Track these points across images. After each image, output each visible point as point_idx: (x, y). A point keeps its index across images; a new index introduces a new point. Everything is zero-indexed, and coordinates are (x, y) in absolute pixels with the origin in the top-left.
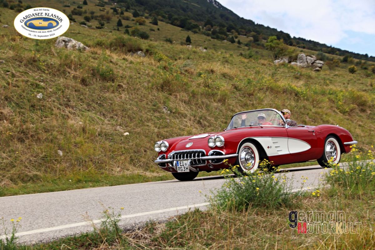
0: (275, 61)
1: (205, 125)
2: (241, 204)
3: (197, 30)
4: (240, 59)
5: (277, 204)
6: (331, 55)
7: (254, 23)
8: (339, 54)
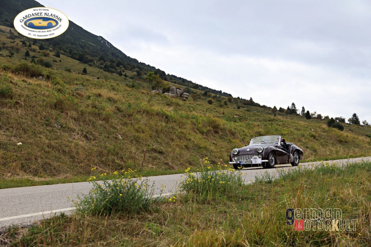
0: (152, 91)
1: (91, 139)
2: (105, 209)
3: (92, 64)
4: (124, 88)
5: (138, 209)
6: (195, 89)
7: (138, 61)
8: (201, 89)
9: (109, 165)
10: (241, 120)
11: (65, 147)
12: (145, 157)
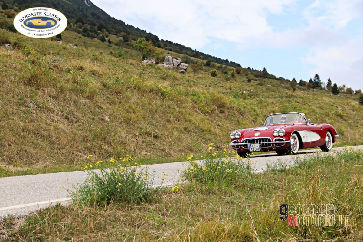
0: (143, 61)
1: (72, 121)
2: (103, 199)
4: (109, 58)
5: (137, 199)
6: (195, 58)
7: (124, 24)
8: (202, 58)
9: (95, 152)
10: (252, 97)
11: (43, 131)
12: (137, 143)
